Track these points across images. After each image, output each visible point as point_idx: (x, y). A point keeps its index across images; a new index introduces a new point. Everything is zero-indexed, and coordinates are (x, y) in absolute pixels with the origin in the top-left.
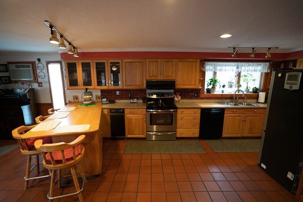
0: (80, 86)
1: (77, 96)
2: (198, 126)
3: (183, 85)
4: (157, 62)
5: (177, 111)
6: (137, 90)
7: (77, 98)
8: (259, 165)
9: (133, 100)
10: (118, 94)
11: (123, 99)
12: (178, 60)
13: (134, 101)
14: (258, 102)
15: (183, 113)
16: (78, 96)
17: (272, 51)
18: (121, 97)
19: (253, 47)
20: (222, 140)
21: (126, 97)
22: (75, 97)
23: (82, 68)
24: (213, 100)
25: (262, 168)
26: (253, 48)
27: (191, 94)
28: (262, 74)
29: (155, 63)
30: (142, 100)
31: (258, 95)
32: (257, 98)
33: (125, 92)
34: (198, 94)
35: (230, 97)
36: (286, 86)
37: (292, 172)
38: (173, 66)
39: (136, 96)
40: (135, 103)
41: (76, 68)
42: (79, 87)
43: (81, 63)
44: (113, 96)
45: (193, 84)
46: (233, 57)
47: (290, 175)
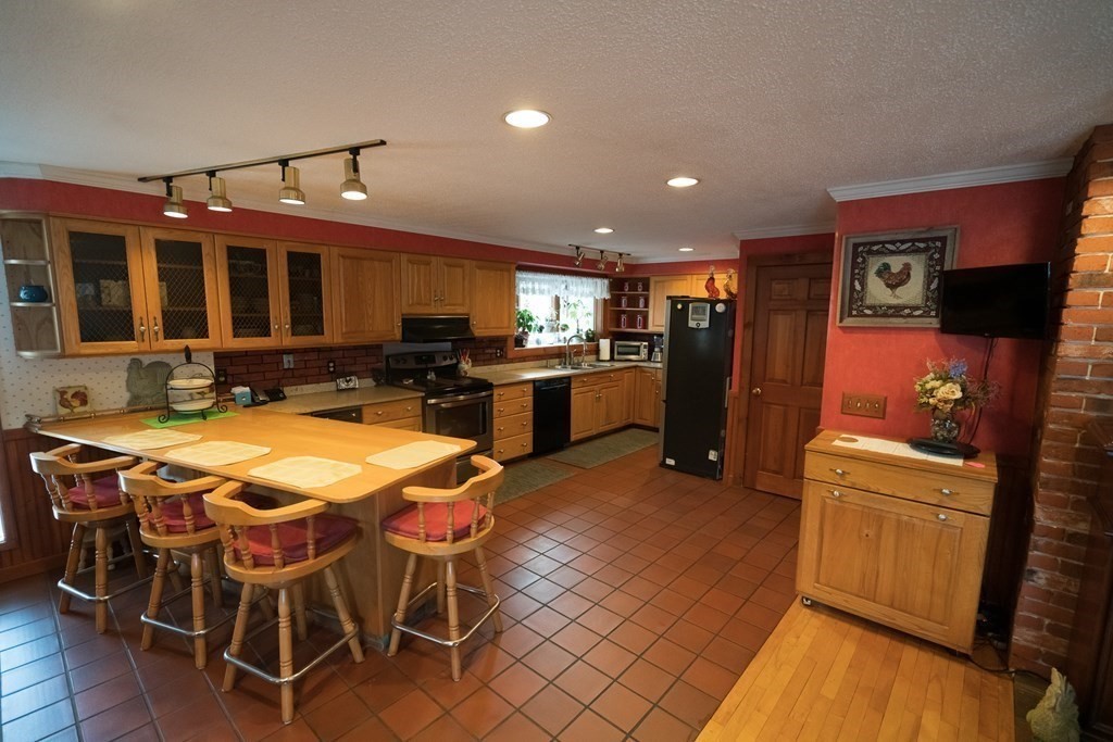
0: (146, 337)
1: (82, 390)
2: (530, 427)
3: (485, 328)
4: (428, 264)
5: (492, 395)
6: (355, 348)
7: (82, 397)
8: (663, 464)
9: (347, 382)
10: (292, 367)
11: (307, 383)
12: (474, 263)
13: (351, 385)
14: (598, 360)
15: (503, 398)
16: (86, 388)
17: (626, 260)
18: (301, 376)
19: (602, 248)
20: (573, 448)
21: (320, 374)
22: (70, 393)
23: (158, 262)
24: (532, 364)
25: (670, 467)
26: (602, 252)
27: (489, 351)
28: (596, 301)
29: (422, 267)
30: (371, 380)
31: (598, 345)
32: (597, 351)
33: (314, 356)
34: (502, 350)
35: (557, 351)
36: (692, 324)
37: (714, 449)
38: (464, 279)
39: (353, 369)
40: (354, 389)
41: (124, 256)
42: (142, 344)
43: (153, 242)
44: (268, 375)
45: (506, 325)
46: (578, 266)
47: (713, 456)
